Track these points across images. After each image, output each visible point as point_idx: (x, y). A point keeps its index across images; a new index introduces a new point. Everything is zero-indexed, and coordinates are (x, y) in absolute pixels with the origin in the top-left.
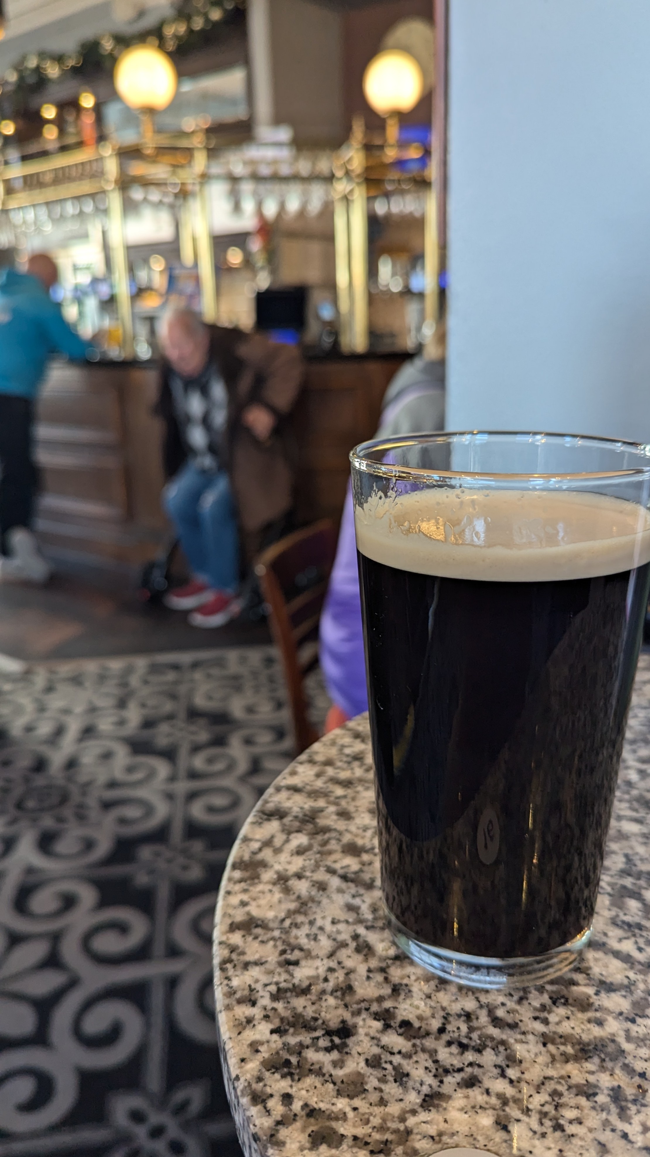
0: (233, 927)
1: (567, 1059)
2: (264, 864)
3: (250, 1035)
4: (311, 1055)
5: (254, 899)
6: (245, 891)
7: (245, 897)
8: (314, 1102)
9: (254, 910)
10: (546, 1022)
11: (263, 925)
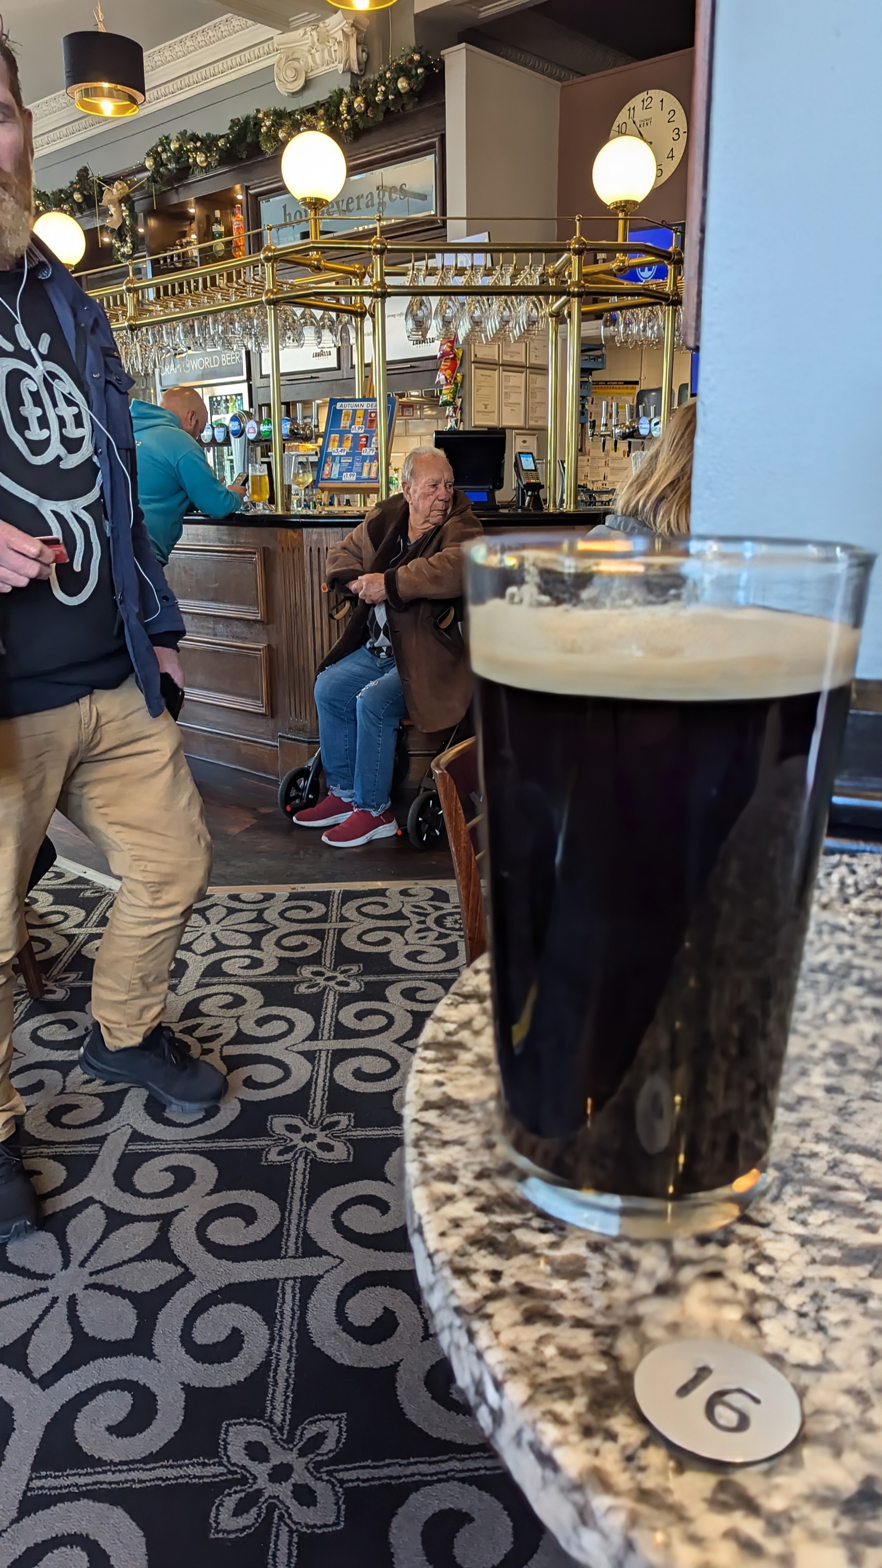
0: (428, 1106)
1: (830, 1262)
2: (461, 1045)
3: (451, 1211)
4: (523, 1236)
5: (451, 1080)
6: (440, 1071)
7: (440, 1077)
8: (528, 1280)
9: (450, 1090)
10: (804, 1223)
11: (463, 1105)
